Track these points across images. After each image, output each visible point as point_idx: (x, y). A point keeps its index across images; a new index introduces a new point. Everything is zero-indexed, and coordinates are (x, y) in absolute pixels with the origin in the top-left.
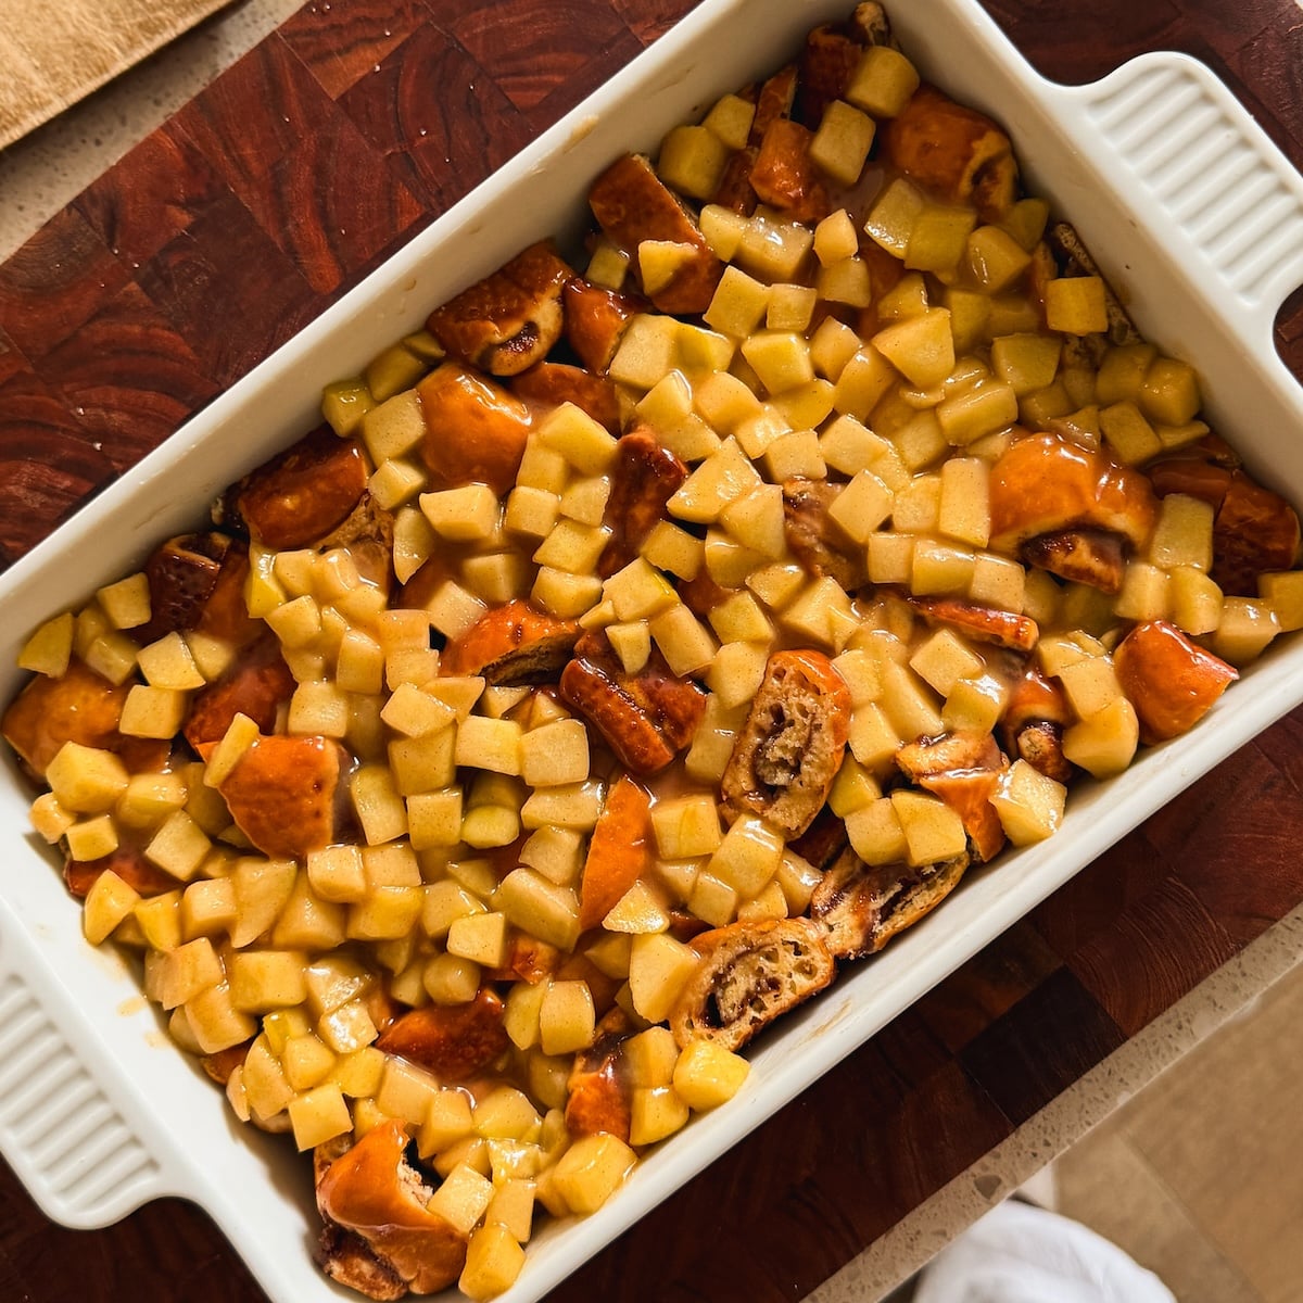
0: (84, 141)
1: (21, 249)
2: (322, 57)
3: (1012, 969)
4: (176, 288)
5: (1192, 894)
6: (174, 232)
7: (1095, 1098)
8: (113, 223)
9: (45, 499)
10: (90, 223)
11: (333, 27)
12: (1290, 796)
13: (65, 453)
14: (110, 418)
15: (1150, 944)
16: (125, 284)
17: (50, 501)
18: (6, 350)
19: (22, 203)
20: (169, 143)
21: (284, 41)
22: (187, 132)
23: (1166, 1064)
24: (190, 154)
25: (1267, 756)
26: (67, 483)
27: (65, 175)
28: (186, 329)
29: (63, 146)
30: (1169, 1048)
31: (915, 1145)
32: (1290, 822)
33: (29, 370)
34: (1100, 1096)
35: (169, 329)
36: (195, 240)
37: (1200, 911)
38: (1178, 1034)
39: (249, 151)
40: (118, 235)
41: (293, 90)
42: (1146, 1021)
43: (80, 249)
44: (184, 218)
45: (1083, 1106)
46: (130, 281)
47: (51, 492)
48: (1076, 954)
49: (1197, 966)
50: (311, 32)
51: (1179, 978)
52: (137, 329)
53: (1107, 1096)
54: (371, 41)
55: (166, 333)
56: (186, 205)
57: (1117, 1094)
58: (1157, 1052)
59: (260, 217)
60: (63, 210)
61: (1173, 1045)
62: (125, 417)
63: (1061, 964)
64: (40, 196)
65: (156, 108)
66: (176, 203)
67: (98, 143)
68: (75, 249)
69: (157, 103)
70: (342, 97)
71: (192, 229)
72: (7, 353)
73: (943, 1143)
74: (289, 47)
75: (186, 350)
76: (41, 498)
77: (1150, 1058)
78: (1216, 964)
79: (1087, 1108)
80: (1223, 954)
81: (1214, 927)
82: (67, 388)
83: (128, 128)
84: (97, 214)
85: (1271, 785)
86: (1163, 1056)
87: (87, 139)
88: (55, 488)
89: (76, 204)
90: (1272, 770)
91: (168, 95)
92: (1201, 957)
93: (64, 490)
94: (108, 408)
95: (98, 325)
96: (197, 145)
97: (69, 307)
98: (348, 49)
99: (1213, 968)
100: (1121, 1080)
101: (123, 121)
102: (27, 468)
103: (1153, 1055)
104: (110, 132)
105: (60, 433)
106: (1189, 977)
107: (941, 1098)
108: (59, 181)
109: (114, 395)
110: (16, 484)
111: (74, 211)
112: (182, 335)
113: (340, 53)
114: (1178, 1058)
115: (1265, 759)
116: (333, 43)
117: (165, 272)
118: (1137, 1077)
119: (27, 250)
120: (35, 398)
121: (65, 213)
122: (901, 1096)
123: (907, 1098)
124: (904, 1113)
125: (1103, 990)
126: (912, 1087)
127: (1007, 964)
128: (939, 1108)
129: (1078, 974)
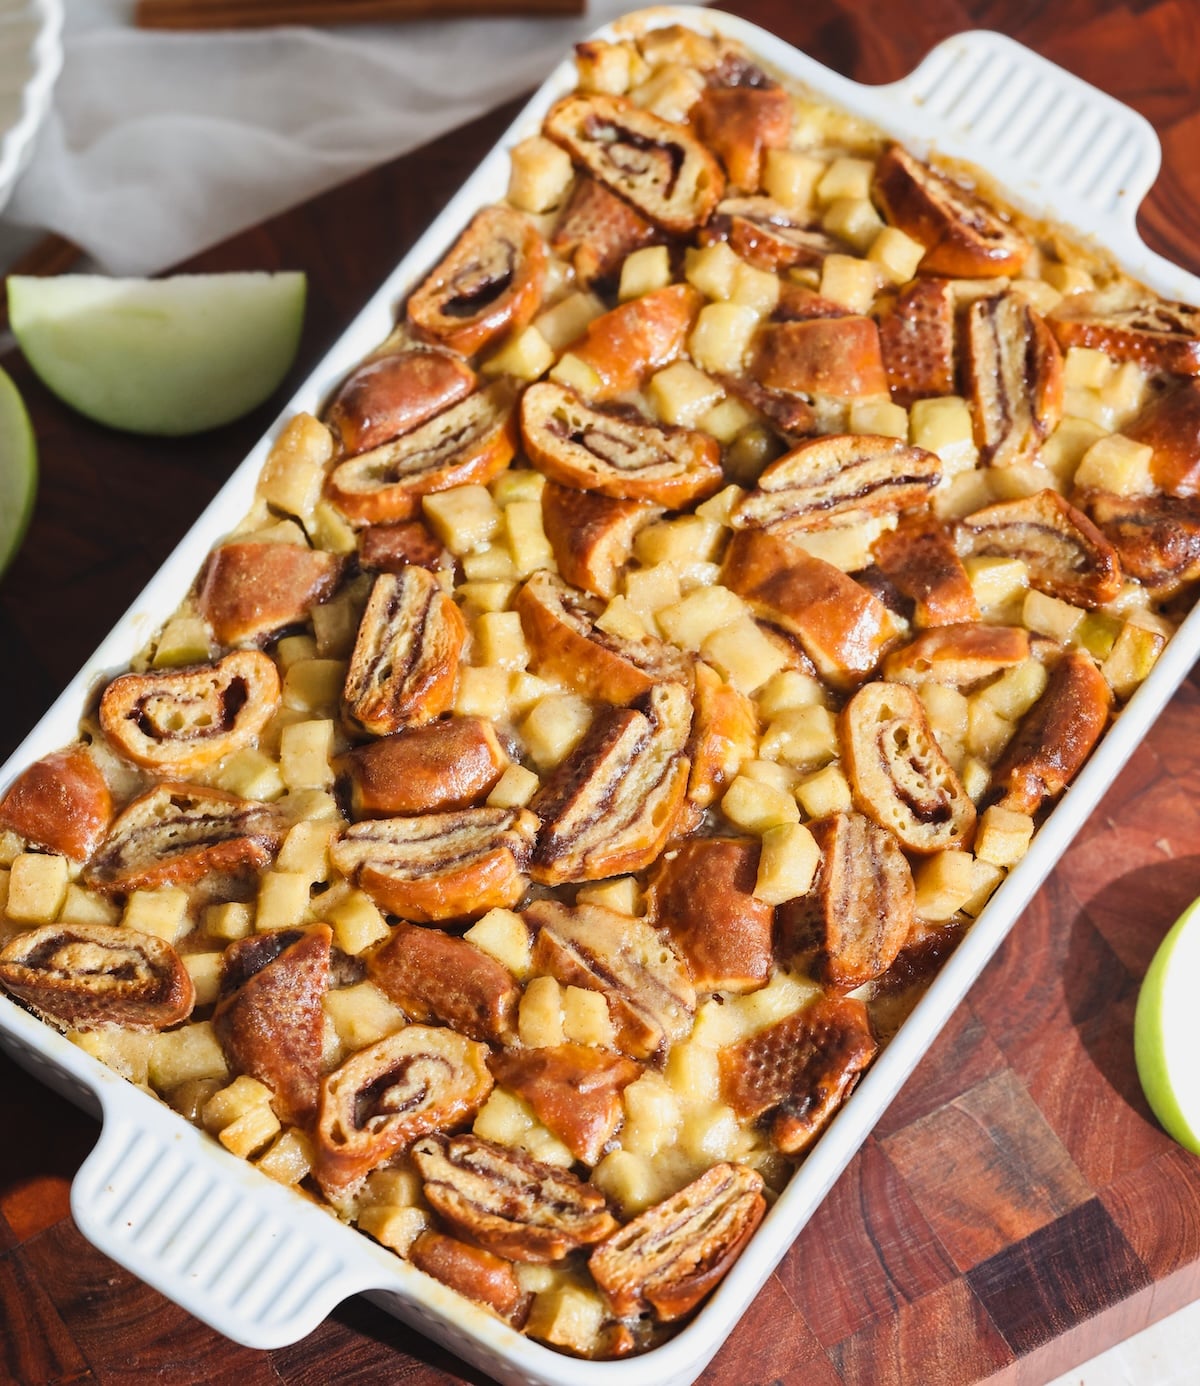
3: (1039, 1195)
31: (903, 1361)
48: (1111, 1187)
63: (1093, 1195)
73: (934, 1363)
107: (940, 1317)
122: (896, 1308)
123: (903, 1311)
124: (898, 1326)
125: (1134, 1228)
126: (909, 1299)
127: (1034, 1189)
128: (936, 1326)
129: (1109, 1208)
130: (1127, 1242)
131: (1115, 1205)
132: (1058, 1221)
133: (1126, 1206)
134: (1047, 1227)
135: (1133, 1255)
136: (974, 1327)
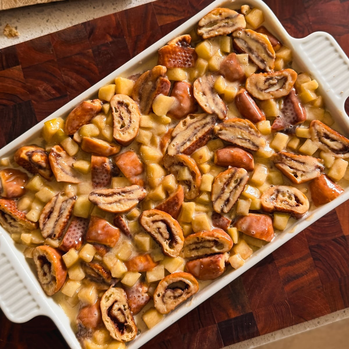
0: (91, 6)
1: (66, 29)
2: (161, 14)
3: (239, 308)
4: (101, 55)
5: (289, 306)
6: (106, 41)
7: (245, 345)
8: (92, 32)
9: (47, 94)
10: (86, 30)
11: (166, 7)
12: (322, 292)
13: (57, 85)
14: (71, 81)
15: (275, 315)
16: (88, 49)
17: (48, 95)
18: (52, 53)
19: (69, 15)
20: (113, 18)
21: (153, 6)
22: (120, 18)
23: (265, 343)
24: (118, 24)
25: (321, 280)
26: (54, 92)
27: (82, 12)
28: (99, 67)
29: (85, 5)
30: (267, 339)
31: (198, 341)
32: (320, 298)
33: (56, 60)
34: (246, 345)
35: (95, 65)
36: (110, 46)
37: (289, 311)
38: (271, 336)
39: (133, 29)
40: (92, 36)
41: (150, 19)
42: (266, 333)
43: (81, 35)
44: (110, 39)
45: (241, 345)
46: (90, 49)
47: (49, 93)
48: (256, 310)
49: (284, 324)
50: (160, 6)
51: (278, 325)
52: (87, 62)
53: (248, 345)
54: (174, 15)
55: (94, 66)
56: (112, 36)
57: (250, 345)
58: (264, 339)
59: (129, 47)
60: (80, 24)
61: (269, 339)
62: (75, 82)
63: (251, 311)
64: (74, 15)
65: (112, 6)
66: (109, 34)
67: (94, 8)
68: (79, 35)
69: (113, 4)
70: (162, 26)
71: (111, 43)
72: (51, 54)
73: (205, 343)
74: (153, 7)
75: (97, 71)
76: (45, 93)
77: (262, 340)
78: (288, 326)
79: (242, 346)
80: (291, 324)
81: (291, 317)
82: (63, 69)
83: (103, 7)
84: (89, 28)
85: (319, 288)
86: (265, 341)
87: (92, 6)
88: (50, 92)
89: (84, 24)
90: (320, 284)
91: (116, 4)
92: (285, 323)
93: (52, 94)
94: (72, 78)
95: (78, 56)
96: (121, 23)
97: (72, 49)
98: (168, 15)
99: (287, 326)
100: (253, 342)
101: (103, 5)
102: (45, 84)
103: (263, 339)
104: (98, 6)
105: (57, 79)
106: (281, 326)
107: (209, 332)
108: (80, 13)
109: (75, 75)
110: (41, 87)
111: (83, 25)
112: (98, 68)
113: (165, 15)
114: (269, 342)
115: (320, 281)
116: (164, 12)
117: (100, 51)
118: (257, 343)
119: (67, 30)
120: (55, 68)
121: (81, 25)
122: (200, 328)
123: (201, 329)
124: (199, 333)
125: (259, 321)
126: (203, 327)
127: (238, 306)
128: (208, 335)
129: (254, 315)
130: (256, 324)
131: (256, 315)
132: (242, 315)
133: (258, 316)
134: (239, 316)
135: (257, 328)
136: (216, 337)
